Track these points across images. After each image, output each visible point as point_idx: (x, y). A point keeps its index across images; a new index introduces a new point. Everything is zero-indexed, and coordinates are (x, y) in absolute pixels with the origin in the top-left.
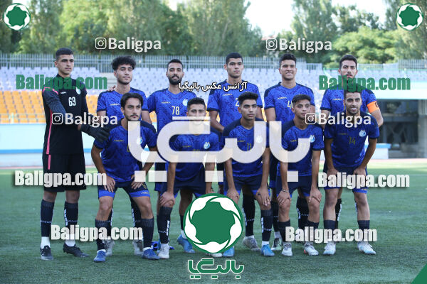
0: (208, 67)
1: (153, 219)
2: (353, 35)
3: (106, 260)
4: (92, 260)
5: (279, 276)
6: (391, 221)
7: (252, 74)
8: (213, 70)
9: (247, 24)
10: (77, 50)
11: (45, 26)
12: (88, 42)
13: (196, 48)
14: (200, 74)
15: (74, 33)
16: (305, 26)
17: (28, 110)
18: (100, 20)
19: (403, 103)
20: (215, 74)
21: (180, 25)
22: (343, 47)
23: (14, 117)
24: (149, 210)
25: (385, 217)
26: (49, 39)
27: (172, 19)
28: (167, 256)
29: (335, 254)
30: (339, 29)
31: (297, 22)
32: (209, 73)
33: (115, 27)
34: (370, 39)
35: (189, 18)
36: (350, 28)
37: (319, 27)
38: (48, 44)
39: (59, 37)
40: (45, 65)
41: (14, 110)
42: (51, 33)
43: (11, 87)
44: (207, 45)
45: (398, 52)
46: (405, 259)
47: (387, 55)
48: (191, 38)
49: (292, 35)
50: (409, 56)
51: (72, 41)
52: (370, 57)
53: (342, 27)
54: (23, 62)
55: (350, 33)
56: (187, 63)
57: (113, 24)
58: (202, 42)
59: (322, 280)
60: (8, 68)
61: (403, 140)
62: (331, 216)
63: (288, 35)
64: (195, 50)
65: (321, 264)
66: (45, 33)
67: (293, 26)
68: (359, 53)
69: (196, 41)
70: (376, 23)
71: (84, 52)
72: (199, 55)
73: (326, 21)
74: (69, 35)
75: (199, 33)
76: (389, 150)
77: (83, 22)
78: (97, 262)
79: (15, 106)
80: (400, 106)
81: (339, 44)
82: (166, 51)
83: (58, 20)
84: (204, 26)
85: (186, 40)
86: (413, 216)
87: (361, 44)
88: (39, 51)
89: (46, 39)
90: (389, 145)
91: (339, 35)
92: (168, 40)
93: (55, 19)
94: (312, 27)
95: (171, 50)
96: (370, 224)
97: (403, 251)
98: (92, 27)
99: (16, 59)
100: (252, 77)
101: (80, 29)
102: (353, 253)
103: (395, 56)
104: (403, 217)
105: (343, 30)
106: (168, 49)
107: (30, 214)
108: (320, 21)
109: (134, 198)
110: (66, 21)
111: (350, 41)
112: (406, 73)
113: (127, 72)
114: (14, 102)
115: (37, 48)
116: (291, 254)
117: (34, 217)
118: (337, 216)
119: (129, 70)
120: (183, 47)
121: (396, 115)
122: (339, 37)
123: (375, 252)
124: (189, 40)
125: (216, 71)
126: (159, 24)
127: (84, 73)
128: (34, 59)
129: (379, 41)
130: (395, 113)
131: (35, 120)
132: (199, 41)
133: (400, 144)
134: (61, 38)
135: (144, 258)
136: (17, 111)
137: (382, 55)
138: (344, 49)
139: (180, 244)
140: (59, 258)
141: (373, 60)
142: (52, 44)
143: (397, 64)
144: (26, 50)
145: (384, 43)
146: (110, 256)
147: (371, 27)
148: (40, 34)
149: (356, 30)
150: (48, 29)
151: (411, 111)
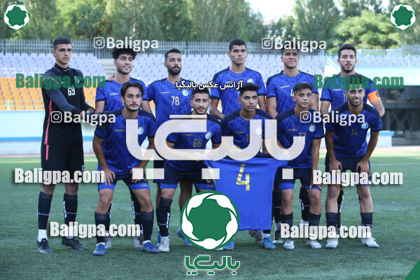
0: (208, 53)
1: (153, 212)
2: (356, 19)
3: (106, 253)
4: (91, 253)
5: (281, 270)
6: (394, 212)
7: (253, 60)
8: (213, 56)
9: (248, 9)
10: (75, 36)
11: (41, 11)
12: (86, 27)
13: (195, 33)
14: (199, 60)
15: (71, 18)
16: (307, 10)
17: (24, 97)
18: (98, 5)
19: (407, 89)
20: (215, 60)
21: (179, 10)
22: (345, 32)
23: (10, 104)
24: (149, 203)
25: (389, 208)
26: (45, 25)
27: (172, 4)
28: (167, 249)
29: (338, 247)
30: (341, 14)
31: (299, 6)
32: (209, 59)
33: (113, 12)
34: (374, 23)
35: (188, 3)
36: (352, 12)
37: (322, 12)
38: (45, 30)
39: (56, 22)
40: (42, 51)
41: (11, 97)
42: (48, 18)
43: (7, 73)
44: (207, 29)
45: (402, 38)
46: (408, 252)
47: (391, 40)
48: (190, 23)
49: (294, 20)
50: (414, 41)
51: (70, 26)
52: (373, 43)
53: (345, 12)
54: (19, 48)
55: (353, 18)
56: (187, 48)
57: (111, 9)
58: (202, 27)
59: (324, 274)
60: (4, 54)
61: (407, 127)
62: (334, 209)
63: (289, 20)
64: (194, 35)
65: (323, 258)
66: (42, 17)
67: (294, 11)
68: (362, 38)
69: (195, 26)
70: (379, 8)
71: (81, 37)
72: (199, 41)
73: (329, 5)
74: (66, 20)
75: (198, 18)
76: (393, 137)
77: (80, 7)
78: (96, 255)
79: (11, 93)
80: (404, 93)
81: (341, 29)
82: (166, 37)
83: (54, 5)
84: (204, 11)
85: (186, 25)
86: (416, 207)
87: (364, 29)
88: (36, 36)
89: (42, 25)
90: (393, 133)
91: (341, 20)
92: (167, 25)
93: (52, 4)
94: (314, 12)
95: (170, 36)
96: (373, 215)
97: (407, 244)
98: (89, 12)
99: (12, 45)
100: (252, 63)
101: (77, 15)
102: (357, 246)
103: (398, 41)
104: (407, 208)
105: (345, 15)
106: (167, 34)
107: (28, 204)
108: (322, 5)
109: (133, 191)
110: (63, 6)
111: (353, 26)
112: (410, 59)
113: (128, 62)
114: (10, 88)
115: (34, 33)
116: (293, 247)
117: (32, 208)
118: (339, 208)
119: (130, 59)
120: (182, 32)
121: (400, 102)
122: (342, 22)
123: (378, 245)
124: (188, 25)
125: (217, 57)
126: (157, 8)
127: (82, 59)
128: (30, 44)
129: (382, 26)
130: (399, 99)
131: (32, 107)
132: (199, 26)
133: (404, 131)
134: (58, 24)
135: (144, 251)
136: (13, 98)
137: (385, 40)
138: (347, 34)
139: (180, 237)
140: (58, 251)
141: (376, 45)
142: (49, 29)
143: (401, 49)
144: (22, 35)
145: (388, 27)
146: (109, 249)
147: (374, 11)
148: (36, 19)
149: (359, 14)
150: (44, 13)
151: (414, 98)
